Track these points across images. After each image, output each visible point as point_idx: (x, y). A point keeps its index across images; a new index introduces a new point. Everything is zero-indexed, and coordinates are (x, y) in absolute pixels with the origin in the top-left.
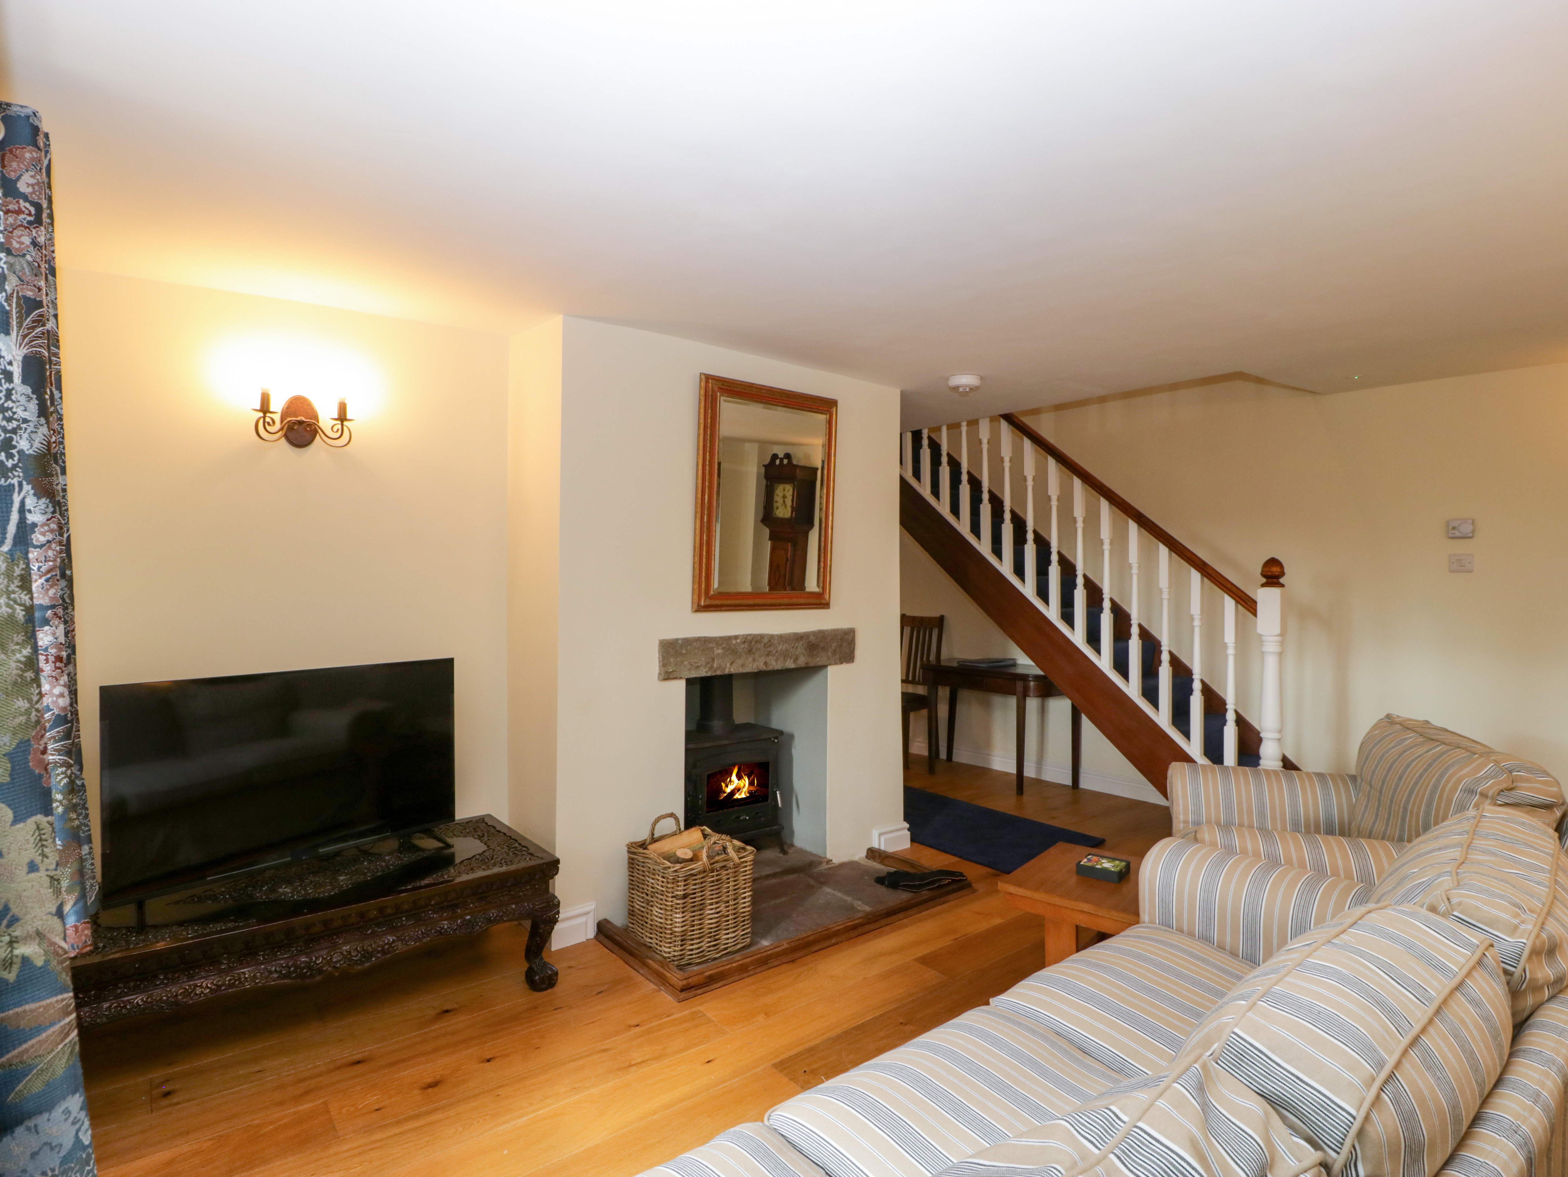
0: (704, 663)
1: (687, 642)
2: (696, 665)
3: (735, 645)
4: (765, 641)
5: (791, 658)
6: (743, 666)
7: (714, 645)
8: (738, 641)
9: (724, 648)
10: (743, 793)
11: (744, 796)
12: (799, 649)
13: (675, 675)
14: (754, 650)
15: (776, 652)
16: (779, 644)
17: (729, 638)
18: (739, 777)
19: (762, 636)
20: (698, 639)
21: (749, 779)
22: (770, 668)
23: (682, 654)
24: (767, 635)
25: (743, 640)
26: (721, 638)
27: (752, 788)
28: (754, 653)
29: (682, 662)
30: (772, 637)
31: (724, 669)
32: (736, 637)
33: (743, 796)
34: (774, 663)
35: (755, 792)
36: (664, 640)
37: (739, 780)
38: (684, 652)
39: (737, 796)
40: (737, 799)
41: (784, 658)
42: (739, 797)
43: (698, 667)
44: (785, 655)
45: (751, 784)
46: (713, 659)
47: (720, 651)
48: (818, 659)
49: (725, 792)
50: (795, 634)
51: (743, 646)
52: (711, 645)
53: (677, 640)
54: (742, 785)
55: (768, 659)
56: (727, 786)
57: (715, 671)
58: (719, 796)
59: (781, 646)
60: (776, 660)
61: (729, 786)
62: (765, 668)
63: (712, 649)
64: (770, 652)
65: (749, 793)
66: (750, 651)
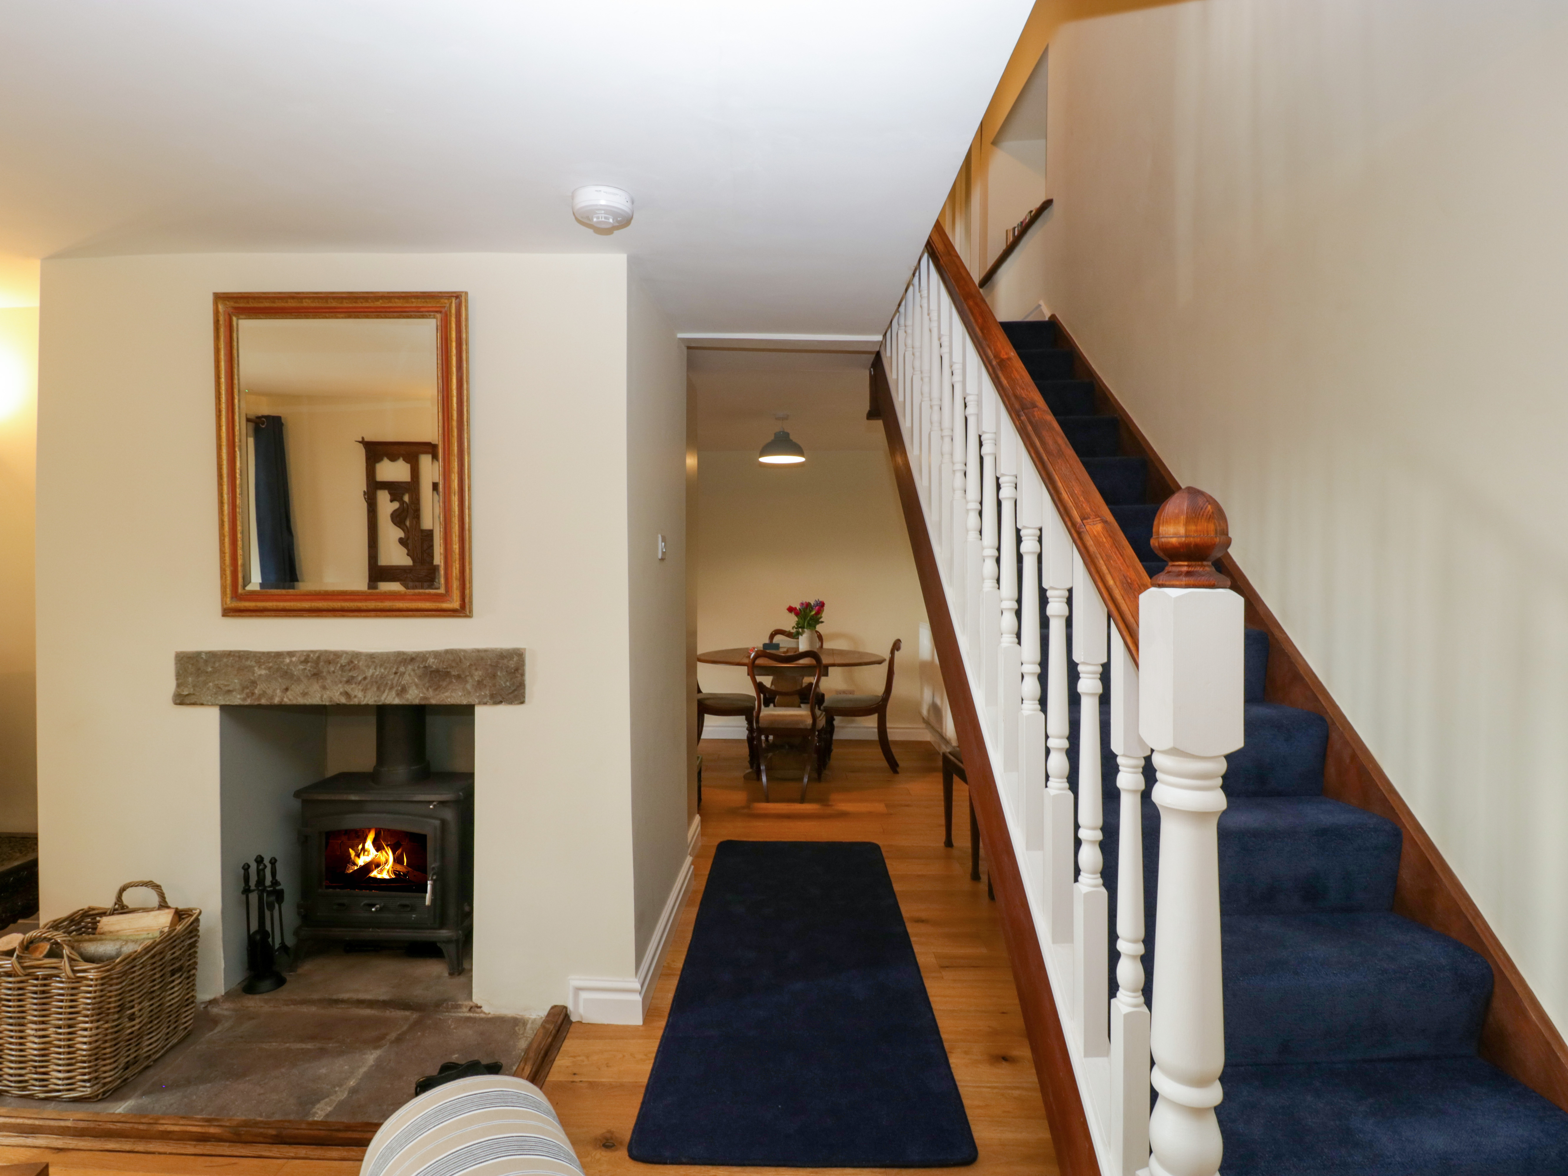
0: (238, 687)
1: (213, 656)
2: (227, 688)
3: (288, 665)
4: (343, 661)
5: (391, 688)
6: (305, 694)
7: (253, 663)
8: (294, 659)
9: (270, 668)
10: (385, 872)
11: (387, 877)
12: (407, 677)
13: (193, 699)
14: (325, 674)
15: (365, 678)
16: (368, 667)
17: (279, 655)
18: (378, 848)
19: (337, 655)
20: (229, 654)
21: (394, 853)
22: (355, 701)
23: (207, 672)
24: (346, 653)
25: (303, 658)
26: (263, 653)
27: (399, 868)
28: (324, 678)
29: (205, 683)
30: (357, 655)
31: (272, 698)
32: (291, 654)
33: (385, 875)
34: (360, 695)
35: (405, 875)
36: (182, 653)
37: (377, 851)
38: (210, 669)
39: (375, 874)
40: (375, 879)
41: (378, 688)
42: (379, 876)
43: (229, 692)
44: (380, 684)
45: (398, 860)
46: (254, 683)
47: (263, 672)
48: (447, 694)
49: (355, 864)
50: (399, 654)
51: (301, 667)
52: (248, 663)
53: (199, 654)
54: (383, 859)
55: (348, 688)
56: (358, 856)
57: (259, 698)
58: (345, 867)
59: (371, 671)
60: (365, 690)
61: (362, 856)
62: (343, 700)
63: (250, 669)
64: (353, 677)
65: (395, 874)
66: (317, 675)
